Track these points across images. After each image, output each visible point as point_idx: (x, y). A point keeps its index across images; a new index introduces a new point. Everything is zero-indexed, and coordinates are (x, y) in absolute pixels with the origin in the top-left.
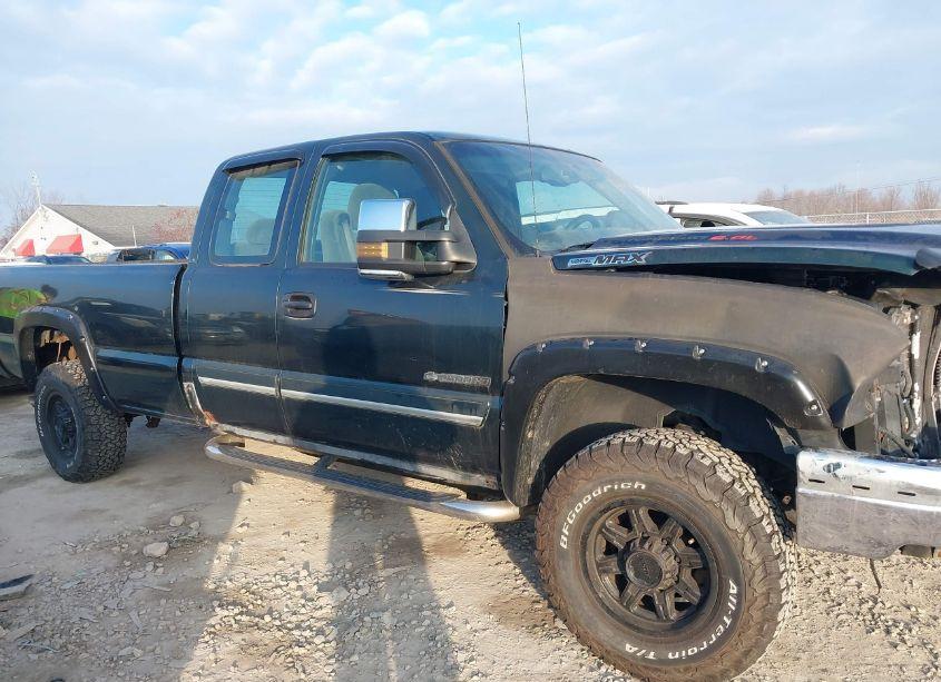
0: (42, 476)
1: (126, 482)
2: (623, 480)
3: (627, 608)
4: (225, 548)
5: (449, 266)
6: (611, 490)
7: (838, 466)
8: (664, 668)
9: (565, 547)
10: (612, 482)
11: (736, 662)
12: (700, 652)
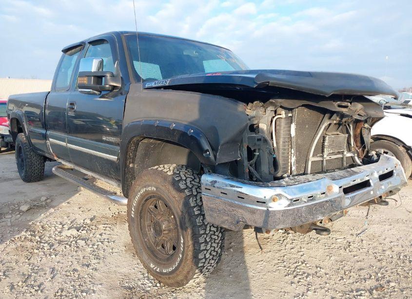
0: (18, 179)
1: (44, 184)
2: (149, 186)
3: (156, 246)
4: (52, 210)
5: (109, 87)
6: (146, 190)
7: (215, 182)
8: (162, 276)
9: (133, 216)
10: (145, 187)
11: (185, 276)
12: (173, 270)
